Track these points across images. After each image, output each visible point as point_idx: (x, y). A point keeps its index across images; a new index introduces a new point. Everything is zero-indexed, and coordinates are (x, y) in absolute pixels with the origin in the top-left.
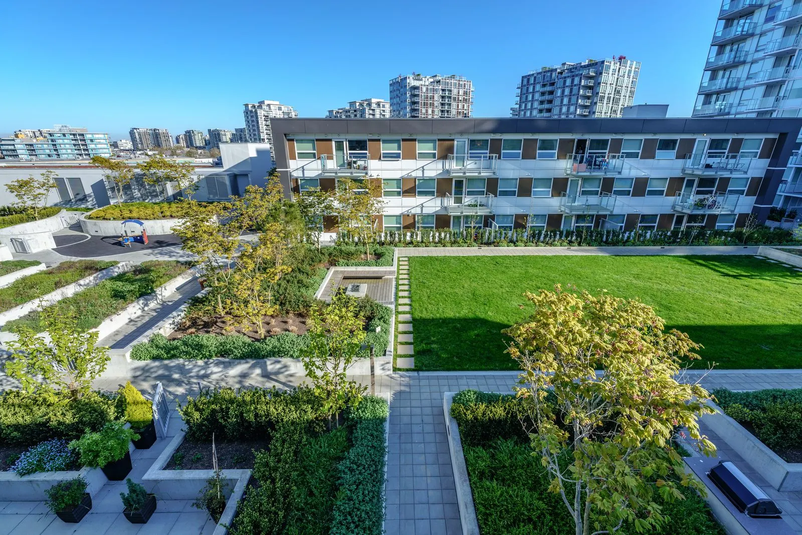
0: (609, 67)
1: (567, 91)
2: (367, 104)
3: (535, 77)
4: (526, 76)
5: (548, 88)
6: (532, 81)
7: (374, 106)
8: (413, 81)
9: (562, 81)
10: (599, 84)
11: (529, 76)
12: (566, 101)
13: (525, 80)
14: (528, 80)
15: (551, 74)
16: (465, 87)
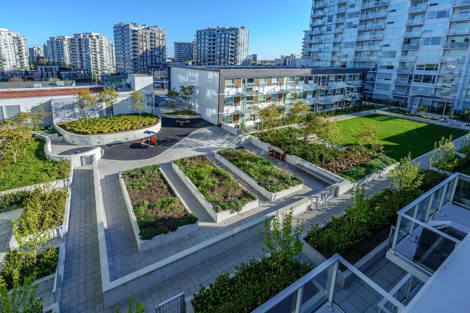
0: (240, 31)
1: (223, 40)
2: (89, 36)
3: (205, 32)
4: (199, 31)
5: (212, 38)
6: (203, 33)
7: (94, 37)
8: (133, 27)
9: (220, 35)
10: (237, 38)
11: (201, 31)
12: (223, 44)
13: (199, 33)
14: (201, 33)
15: (213, 32)
16: (162, 32)
